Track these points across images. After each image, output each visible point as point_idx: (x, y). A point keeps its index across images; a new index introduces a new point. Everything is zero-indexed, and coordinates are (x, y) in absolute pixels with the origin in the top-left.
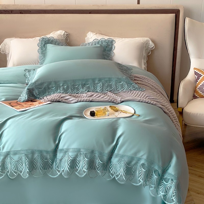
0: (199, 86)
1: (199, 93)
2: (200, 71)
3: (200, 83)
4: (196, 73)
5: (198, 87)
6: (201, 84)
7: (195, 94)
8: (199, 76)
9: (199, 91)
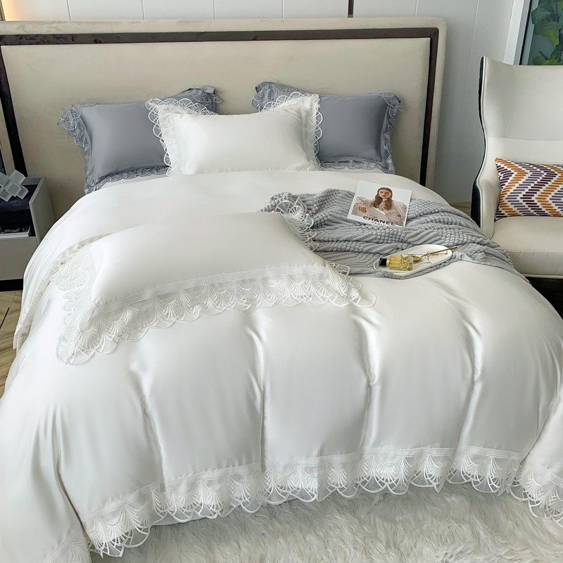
0: (509, 193)
1: (508, 206)
2: (509, 165)
3: (509, 187)
4: (499, 169)
5: (506, 196)
6: (511, 191)
7: (500, 209)
8: (507, 175)
9: (509, 204)
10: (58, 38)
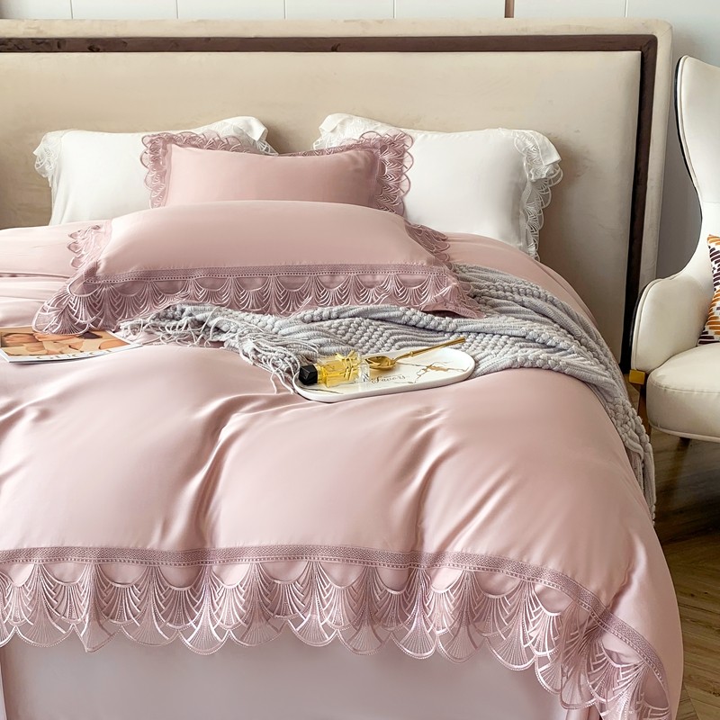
4: (714, 255)
5: (718, 304)
7: (707, 327)
10: (38, 44)
